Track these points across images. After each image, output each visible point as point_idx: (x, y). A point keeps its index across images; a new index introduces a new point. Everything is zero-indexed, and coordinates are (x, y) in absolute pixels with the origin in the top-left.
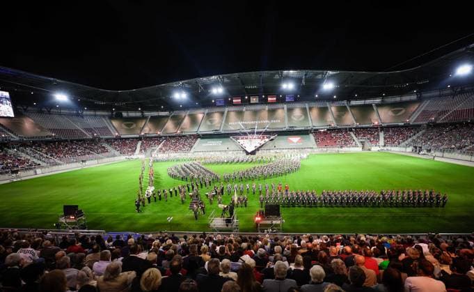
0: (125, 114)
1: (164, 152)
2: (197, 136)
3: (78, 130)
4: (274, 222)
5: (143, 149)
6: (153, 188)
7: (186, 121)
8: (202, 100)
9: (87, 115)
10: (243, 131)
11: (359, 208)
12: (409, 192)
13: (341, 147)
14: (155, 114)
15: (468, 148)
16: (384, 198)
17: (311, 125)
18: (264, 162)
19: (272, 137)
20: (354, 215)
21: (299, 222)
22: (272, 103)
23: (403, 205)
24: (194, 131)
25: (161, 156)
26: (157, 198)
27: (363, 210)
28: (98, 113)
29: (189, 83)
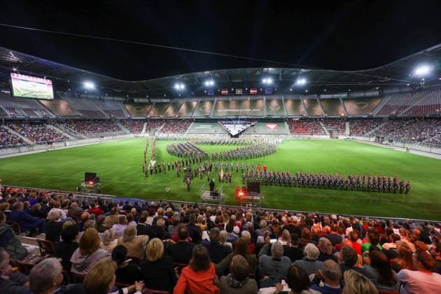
0: (136, 100)
1: (164, 132)
2: (191, 121)
3: (99, 111)
4: (255, 198)
5: (148, 129)
6: (155, 162)
7: (183, 107)
8: (196, 91)
9: (107, 100)
10: (228, 117)
11: (330, 190)
12: (374, 178)
13: (312, 134)
14: (159, 101)
15: (427, 140)
16: (351, 182)
17: (286, 114)
18: (246, 144)
19: (253, 124)
20: (324, 196)
21: (276, 199)
22: (253, 95)
23: (368, 189)
24: (189, 116)
25: (162, 135)
26: (158, 170)
27: (333, 192)
28: (116, 99)
29: (186, 77)
